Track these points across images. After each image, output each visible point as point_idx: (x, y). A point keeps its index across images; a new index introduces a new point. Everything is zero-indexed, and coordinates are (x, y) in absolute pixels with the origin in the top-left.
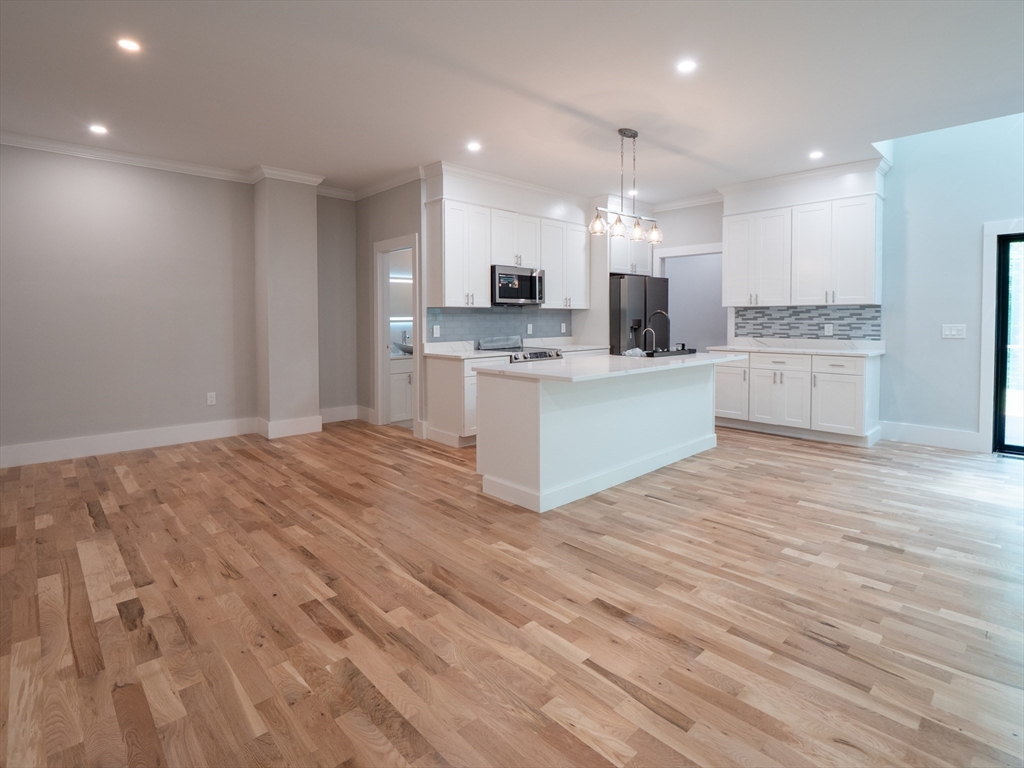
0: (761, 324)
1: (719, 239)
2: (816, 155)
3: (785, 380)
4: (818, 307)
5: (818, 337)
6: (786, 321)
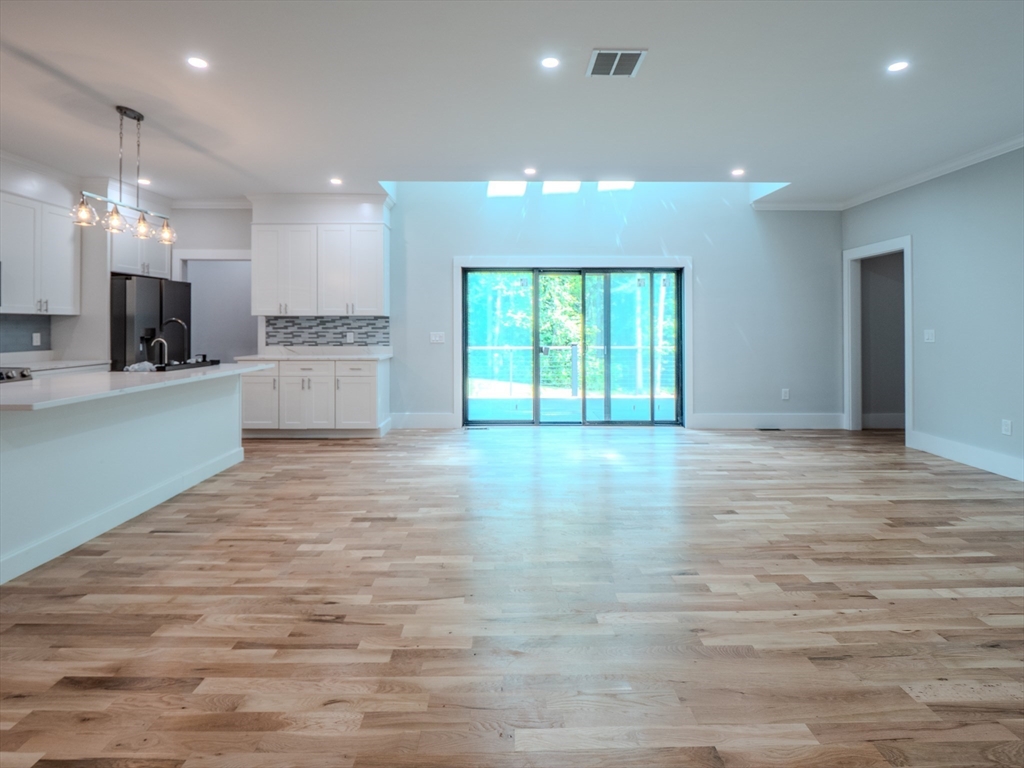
0: (291, 333)
1: (247, 245)
2: (336, 181)
3: (312, 385)
4: (342, 318)
5: (341, 344)
6: (314, 330)
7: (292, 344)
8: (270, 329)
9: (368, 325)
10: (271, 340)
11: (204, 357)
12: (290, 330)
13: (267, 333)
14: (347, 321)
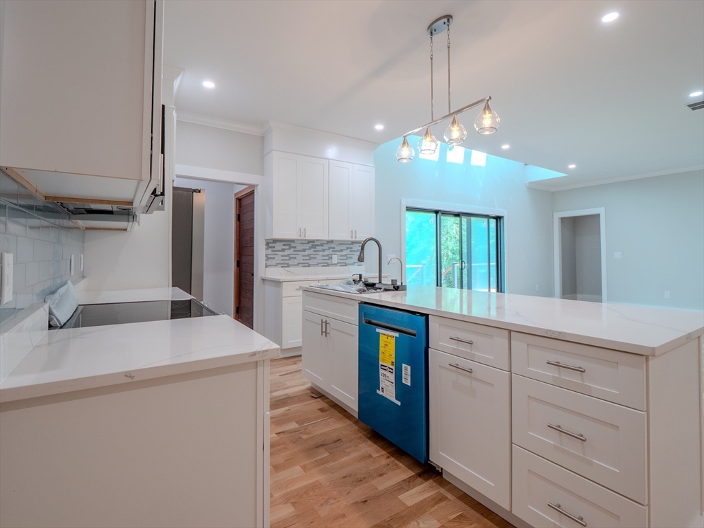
8: (269, 251)
9: (347, 248)
10: (269, 263)
11: (360, 276)
12: (287, 252)
13: (267, 255)
14: (332, 245)
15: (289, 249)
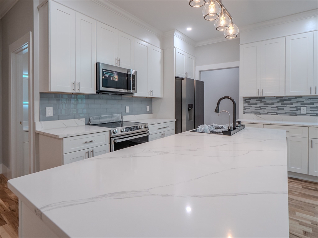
0: (260, 107)
3: (289, 142)
5: (296, 115)
7: (260, 114)
8: (246, 104)
10: (246, 111)
12: (259, 105)
13: (244, 107)
15: (261, 103)
